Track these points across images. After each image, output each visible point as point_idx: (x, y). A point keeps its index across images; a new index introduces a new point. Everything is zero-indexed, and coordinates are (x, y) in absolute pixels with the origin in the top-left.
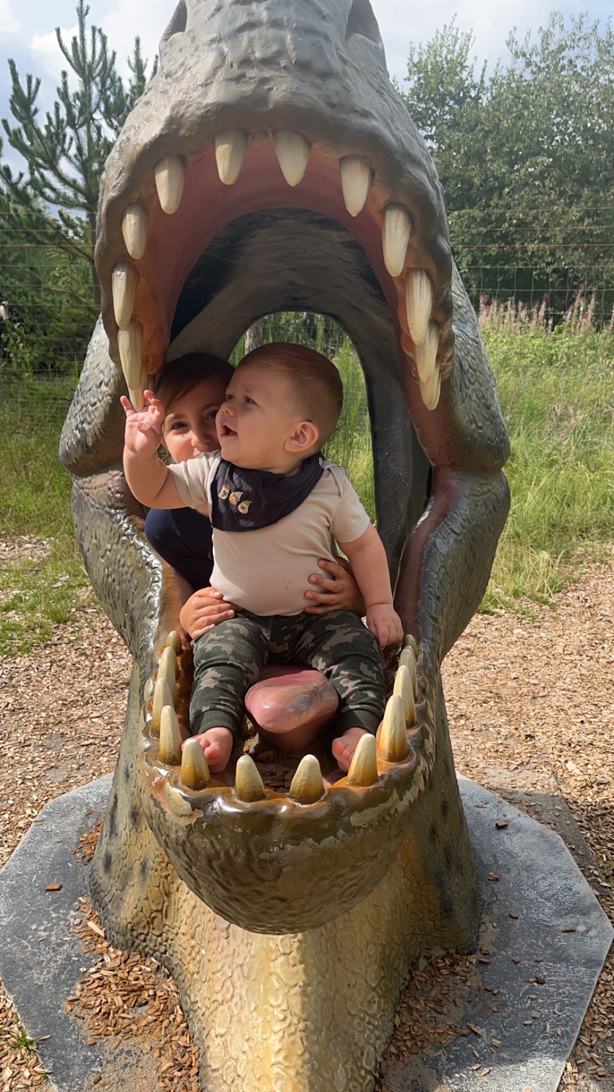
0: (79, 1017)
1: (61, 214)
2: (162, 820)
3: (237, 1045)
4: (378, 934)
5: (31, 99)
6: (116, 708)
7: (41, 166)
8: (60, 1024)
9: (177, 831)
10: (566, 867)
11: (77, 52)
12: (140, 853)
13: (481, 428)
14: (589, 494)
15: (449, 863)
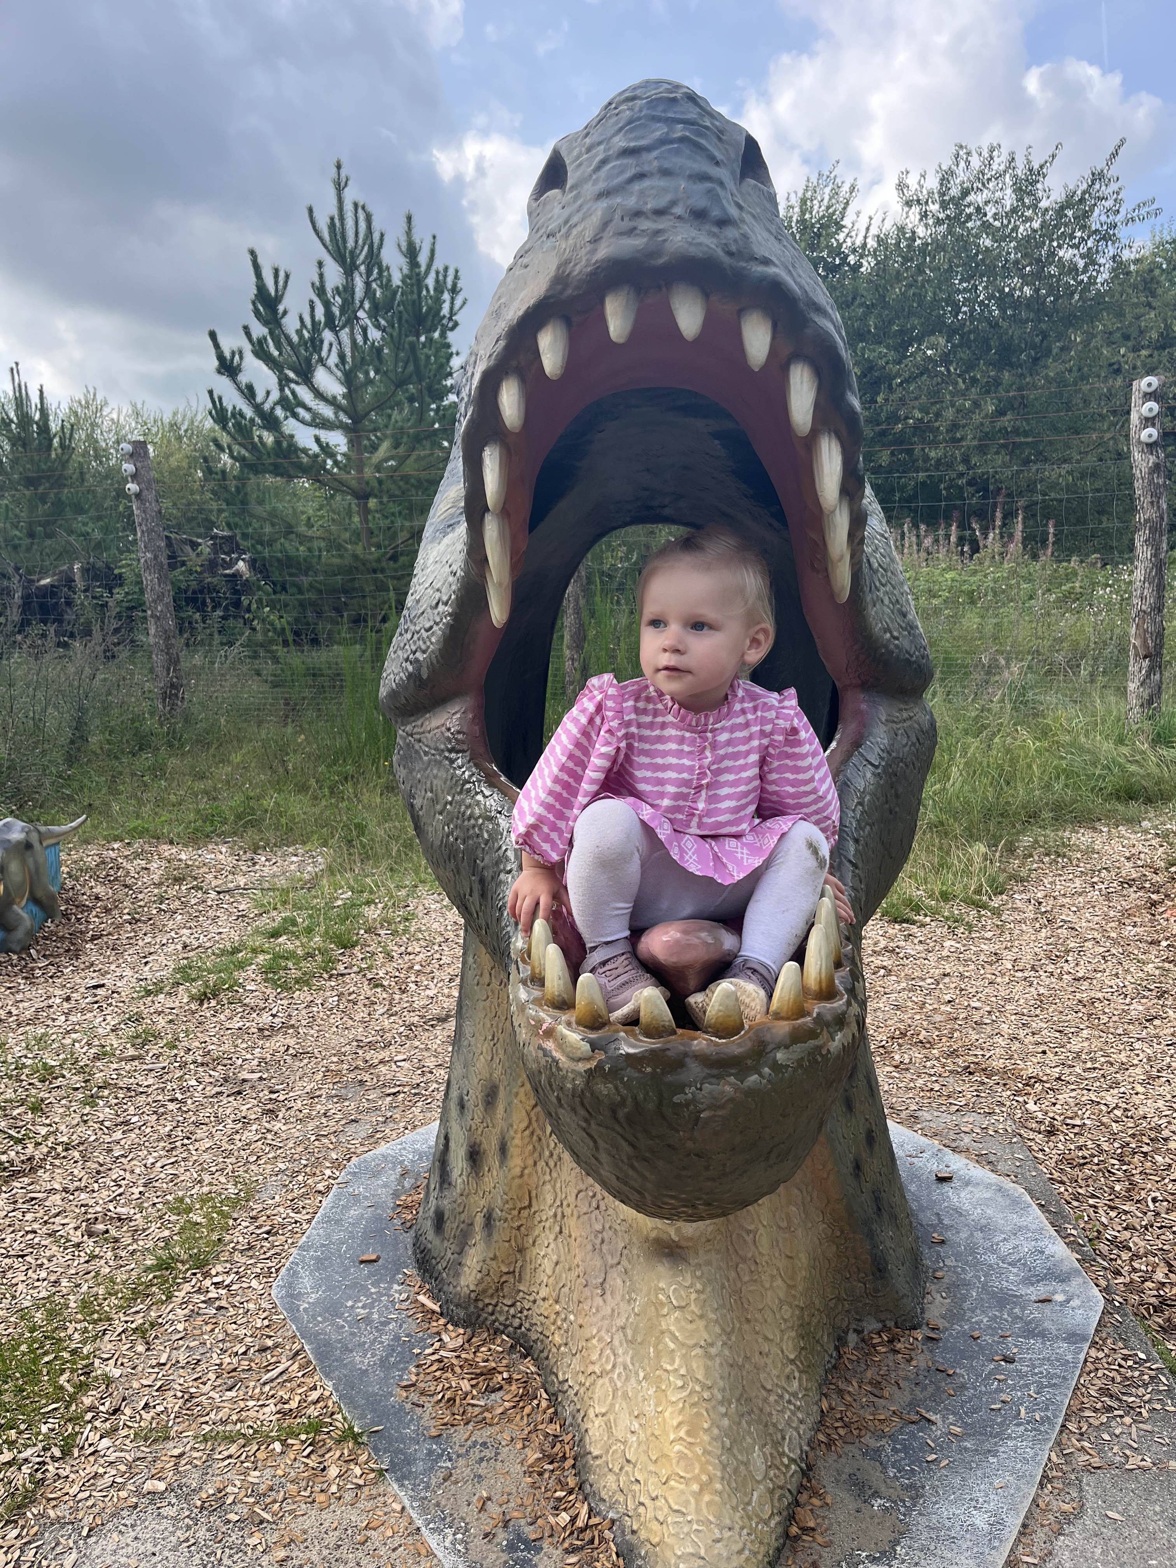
0: (418, 1406)
1: (317, 440)
2: (554, 1070)
3: (624, 1422)
4: (793, 1292)
5: (278, 299)
6: (427, 1049)
7: (292, 381)
8: (395, 1414)
9: (574, 1079)
10: (1034, 1227)
11: (335, 235)
12: (482, 1202)
13: (897, 638)
14: (1035, 767)
15: (879, 1209)
